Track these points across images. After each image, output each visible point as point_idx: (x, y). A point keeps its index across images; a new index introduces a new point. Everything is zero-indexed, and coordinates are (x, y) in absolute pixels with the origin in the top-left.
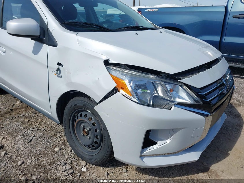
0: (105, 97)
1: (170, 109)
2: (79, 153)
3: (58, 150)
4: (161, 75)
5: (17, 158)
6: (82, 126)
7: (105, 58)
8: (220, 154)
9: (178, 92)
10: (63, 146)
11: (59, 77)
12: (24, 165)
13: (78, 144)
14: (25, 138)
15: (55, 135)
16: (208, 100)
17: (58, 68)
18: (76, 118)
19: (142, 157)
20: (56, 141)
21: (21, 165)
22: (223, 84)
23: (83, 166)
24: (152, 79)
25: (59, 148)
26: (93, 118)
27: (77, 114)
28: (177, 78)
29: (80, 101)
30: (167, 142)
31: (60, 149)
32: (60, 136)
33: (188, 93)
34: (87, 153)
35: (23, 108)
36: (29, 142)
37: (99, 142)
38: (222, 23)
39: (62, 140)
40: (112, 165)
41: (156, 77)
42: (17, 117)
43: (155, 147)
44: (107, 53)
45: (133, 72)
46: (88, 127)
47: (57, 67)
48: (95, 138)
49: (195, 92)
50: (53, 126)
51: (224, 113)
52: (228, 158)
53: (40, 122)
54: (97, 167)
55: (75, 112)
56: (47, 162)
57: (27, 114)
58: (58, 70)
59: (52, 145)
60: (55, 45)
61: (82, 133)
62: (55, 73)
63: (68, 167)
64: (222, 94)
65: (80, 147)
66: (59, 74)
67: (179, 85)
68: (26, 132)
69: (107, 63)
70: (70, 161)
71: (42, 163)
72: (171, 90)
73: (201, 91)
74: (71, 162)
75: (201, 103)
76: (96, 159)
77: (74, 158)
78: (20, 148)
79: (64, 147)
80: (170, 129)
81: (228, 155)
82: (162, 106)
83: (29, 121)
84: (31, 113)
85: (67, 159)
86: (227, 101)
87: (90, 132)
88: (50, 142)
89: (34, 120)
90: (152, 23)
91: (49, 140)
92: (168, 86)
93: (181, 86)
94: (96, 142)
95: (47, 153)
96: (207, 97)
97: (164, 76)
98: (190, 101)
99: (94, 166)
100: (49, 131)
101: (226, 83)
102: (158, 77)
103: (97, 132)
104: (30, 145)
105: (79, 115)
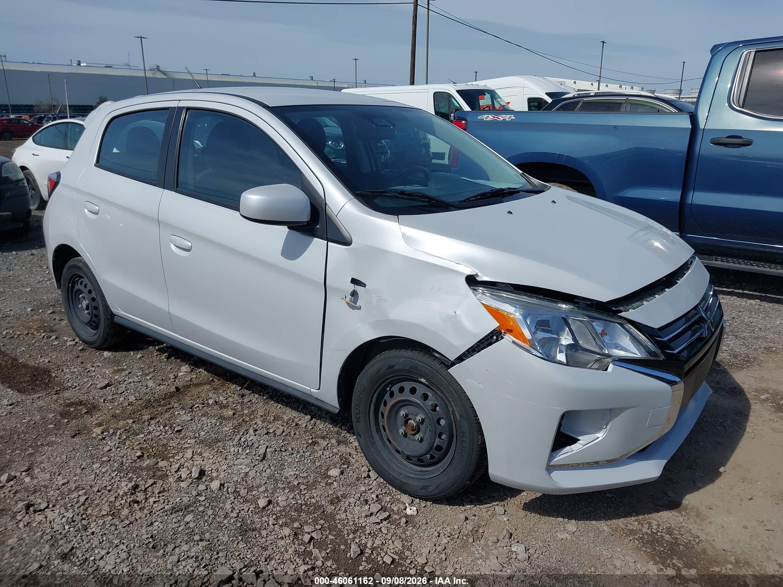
0: (471, 348)
1: (606, 370)
2: (394, 477)
3: (337, 474)
4: (578, 303)
5: (249, 494)
6: (402, 413)
7: (469, 271)
8: (703, 475)
9: (613, 337)
10: (346, 466)
11: (353, 308)
12: (274, 507)
13: (389, 456)
14: (248, 451)
15: (314, 443)
16: (675, 352)
17: (354, 290)
18: (387, 397)
19: (550, 468)
20: (324, 457)
21: (267, 506)
22: (701, 317)
23: (407, 505)
24: (565, 312)
25: (339, 470)
26: (430, 394)
27: (390, 388)
28: (613, 309)
29: (404, 359)
30: (598, 438)
31: (342, 473)
32: (328, 444)
33: (634, 339)
34: (412, 476)
35: (205, 384)
36: (261, 461)
37: (444, 447)
38: (686, 155)
39: (337, 454)
40: (468, 500)
41: (572, 307)
42: (201, 406)
43: (575, 448)
44: (469, 261)
45: (524, 298)
46: (417, 415)
47: (352, 287)
48: (437, 439)
49: (650, 335)
50: (300, 423)
51: (704, 382)
52: (719, 482)
53: (262, 416)
54: (438, 506)
55: (385, 383)
56: (323, 498)
57: (221, 398)
58: (354, 294)
59: (318, 464)
60: (346, 242)
61: (401, 431)
62: (347, 299)
63: (375, 508)
64: (700, 339)
65: (394, 463)
66: (355, 302)
67: (618, 323)
68: (243, 440)
69: (471, 281)
70: (374, 496)
71: (313, 501)
72: (603, 333)
73: (660, 333)
74: (377, 496)
75: (662, 357)
76: (438, 486)
77: (380, 490)
78: (246, 474)
79: (348, 468)
80: (606, 410)
81: (719, 474)
82: (588, 364)
83: (234, 414)
84: (230, 394)
85: (365, 492)
86: (711, 354)
87: (423, 427)
88: (311, 457)
89: (246, 412)
90: (521, 172)
91: (308, 454)
92: (596, 325)
93: (621, 325)
94: (439, 448)
95: (315, 482)
96: (672, 345)
97: (585, 303)
98: (639, 354)
99: (429, 503)
100: (295, 434)
101: (706, 314)
102: (575, 308)
103: (440, 425)
104: (266, 465)
105: (396, 388)
